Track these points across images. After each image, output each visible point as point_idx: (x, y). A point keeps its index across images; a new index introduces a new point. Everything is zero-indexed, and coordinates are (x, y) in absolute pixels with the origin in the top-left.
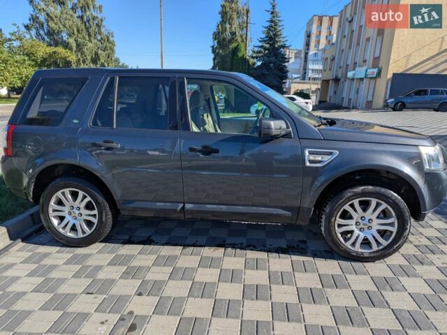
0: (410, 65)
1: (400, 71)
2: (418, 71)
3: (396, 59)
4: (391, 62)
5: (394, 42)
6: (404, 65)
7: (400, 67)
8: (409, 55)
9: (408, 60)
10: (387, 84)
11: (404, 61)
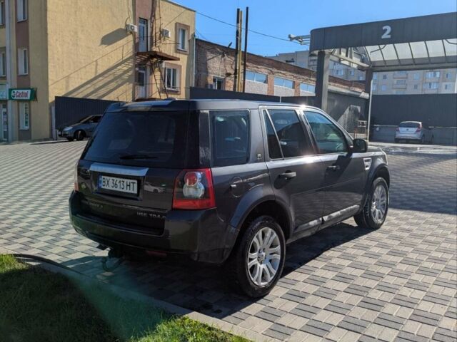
0: (71, 89)
1: (61, 94)
2: (79, 95)
3: (56, 80)
4: (50, 82)
5: (49, 60)
6: (64, 86)
7: (61, 89)
8: (68, 77)
9: (67, 82)
10: (50, 109)
11: (64, 82)
